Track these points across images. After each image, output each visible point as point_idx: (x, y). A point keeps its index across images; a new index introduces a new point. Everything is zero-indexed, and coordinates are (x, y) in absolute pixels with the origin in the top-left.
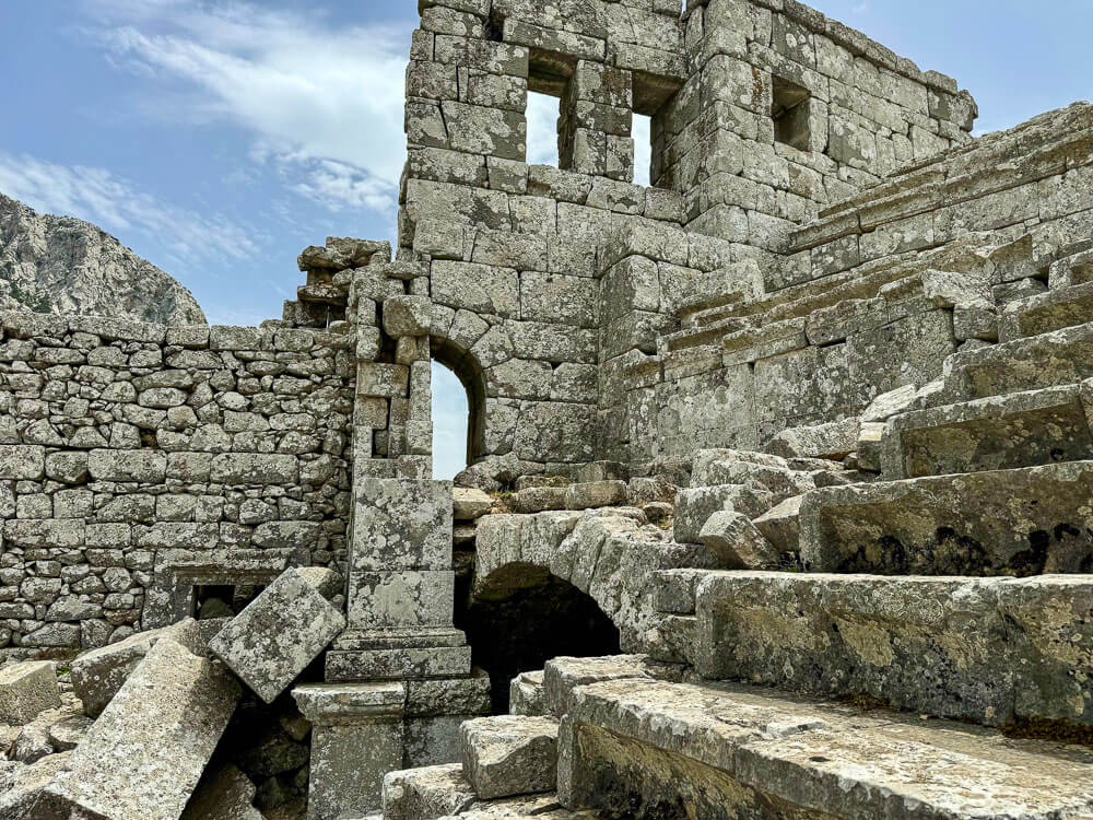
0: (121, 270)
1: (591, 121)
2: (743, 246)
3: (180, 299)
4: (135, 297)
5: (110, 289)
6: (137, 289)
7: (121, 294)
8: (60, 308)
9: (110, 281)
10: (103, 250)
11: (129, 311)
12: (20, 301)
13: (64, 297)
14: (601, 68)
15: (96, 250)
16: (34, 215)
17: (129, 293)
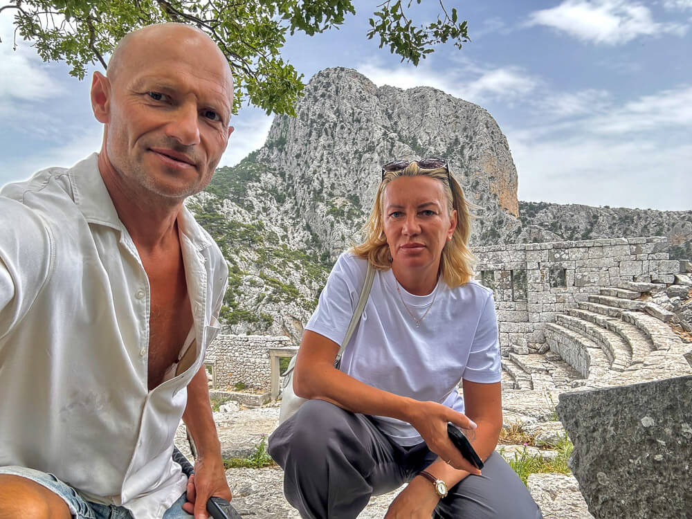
0: (447, 109)
1: (499, 287)
2: (538, 323)
3: (481, 117)
4: (457, 122)
5: (443, 122)
6: (457, 117)
7: (449, 123)
8: (421, 140)
9: (443, 117)
10: (437, 100)
11: (455, 132)
12: (403, 143)
13: (422, 134)
14: (500, 272)
15: (433, 101)
16: (402, 91)
17: (454, 121)
